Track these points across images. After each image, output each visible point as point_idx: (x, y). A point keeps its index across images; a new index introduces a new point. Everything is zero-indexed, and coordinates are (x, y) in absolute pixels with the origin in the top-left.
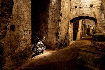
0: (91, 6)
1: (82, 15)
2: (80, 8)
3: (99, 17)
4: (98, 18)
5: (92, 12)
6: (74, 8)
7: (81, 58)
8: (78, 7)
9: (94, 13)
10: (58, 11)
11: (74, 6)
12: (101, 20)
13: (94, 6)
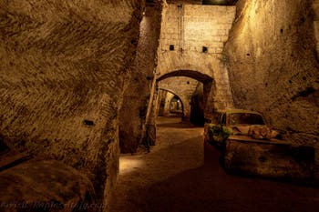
0: (205, 49)
1: (185, 69)
2: (181, 50)
3: (219, 76)
4: (217, 77)
5: (207, 63)
6: (168, 48)
7: (234, 155)
8: (176, 48)
9: (209, 66)
10: (151, 55)
11: (167, 45)
12: (222, 82)
13: (210, 50)
